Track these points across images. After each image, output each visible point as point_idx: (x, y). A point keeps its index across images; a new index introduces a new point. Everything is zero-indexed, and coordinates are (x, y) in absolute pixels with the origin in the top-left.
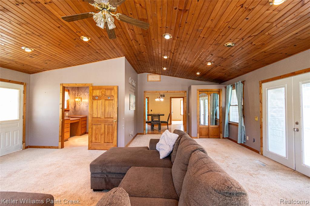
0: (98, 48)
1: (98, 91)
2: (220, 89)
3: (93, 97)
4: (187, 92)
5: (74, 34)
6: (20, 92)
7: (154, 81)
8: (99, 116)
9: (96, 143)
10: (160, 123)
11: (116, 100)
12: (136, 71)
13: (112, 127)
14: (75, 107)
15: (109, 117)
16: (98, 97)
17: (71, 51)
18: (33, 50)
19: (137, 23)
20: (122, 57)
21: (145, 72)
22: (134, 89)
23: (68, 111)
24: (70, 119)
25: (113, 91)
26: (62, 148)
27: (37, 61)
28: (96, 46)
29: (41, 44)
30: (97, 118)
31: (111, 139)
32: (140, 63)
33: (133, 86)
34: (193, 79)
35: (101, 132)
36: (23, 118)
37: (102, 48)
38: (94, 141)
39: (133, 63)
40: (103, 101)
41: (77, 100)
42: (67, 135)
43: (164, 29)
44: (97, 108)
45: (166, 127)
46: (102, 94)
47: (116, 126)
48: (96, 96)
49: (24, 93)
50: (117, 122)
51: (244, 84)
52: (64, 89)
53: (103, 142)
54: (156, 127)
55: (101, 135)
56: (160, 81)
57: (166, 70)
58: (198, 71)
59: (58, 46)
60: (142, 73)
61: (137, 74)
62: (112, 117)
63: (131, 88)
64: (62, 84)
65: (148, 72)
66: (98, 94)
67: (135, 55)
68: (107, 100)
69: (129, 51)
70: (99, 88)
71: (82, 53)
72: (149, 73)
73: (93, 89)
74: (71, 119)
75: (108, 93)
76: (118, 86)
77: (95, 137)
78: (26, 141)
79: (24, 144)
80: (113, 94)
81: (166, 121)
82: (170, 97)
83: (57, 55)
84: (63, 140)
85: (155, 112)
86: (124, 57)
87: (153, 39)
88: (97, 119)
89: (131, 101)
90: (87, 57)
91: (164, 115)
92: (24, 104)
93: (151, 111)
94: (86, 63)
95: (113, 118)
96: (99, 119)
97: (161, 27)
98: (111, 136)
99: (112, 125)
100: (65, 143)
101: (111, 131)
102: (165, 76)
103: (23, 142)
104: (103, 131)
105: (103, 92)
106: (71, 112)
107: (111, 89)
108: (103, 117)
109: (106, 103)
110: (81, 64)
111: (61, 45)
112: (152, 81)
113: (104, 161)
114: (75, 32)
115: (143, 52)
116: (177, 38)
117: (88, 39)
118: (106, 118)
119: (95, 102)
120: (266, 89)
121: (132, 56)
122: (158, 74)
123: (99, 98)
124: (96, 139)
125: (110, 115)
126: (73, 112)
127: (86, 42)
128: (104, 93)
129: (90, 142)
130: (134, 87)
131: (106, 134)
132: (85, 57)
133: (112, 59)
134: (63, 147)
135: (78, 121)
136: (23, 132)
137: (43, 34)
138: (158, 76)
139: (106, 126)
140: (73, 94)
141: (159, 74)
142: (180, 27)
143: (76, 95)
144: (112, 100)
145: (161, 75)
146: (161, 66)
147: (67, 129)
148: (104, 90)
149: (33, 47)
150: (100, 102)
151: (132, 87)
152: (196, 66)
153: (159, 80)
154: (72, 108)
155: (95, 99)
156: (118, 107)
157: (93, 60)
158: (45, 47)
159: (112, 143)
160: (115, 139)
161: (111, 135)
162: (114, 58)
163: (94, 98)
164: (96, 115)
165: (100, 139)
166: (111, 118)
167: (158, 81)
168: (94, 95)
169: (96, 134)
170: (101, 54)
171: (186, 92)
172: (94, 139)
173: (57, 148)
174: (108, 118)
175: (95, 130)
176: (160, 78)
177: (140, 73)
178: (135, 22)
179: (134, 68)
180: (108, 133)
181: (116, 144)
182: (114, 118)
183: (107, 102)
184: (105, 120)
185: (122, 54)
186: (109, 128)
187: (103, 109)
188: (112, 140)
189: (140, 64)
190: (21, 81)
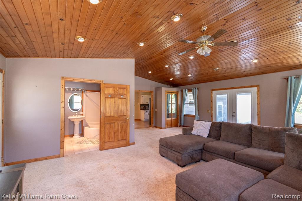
1: (111, 89)
2: (178, 92)
3: (105, 95)
4: (154, 92)
8: (112, 115)
9: (109, 142)
13: (126, 125)
15: (122, 115)
16: (111, 95)
25: (125, 90)
26: (64, 156)
35: (115, 130)
38: (107, 141)
40: (116, 99)
44: (110, 107)
47: (129, 123)
50: (129, 120)
51: (198, 90)
53: (116, 140)
55: (114, 133)
58: (172, 77)
62: (125, 114)
64: (63, 78)
66: (111, 92)
68: (120, 98)
70: (112, 86)
73: (105, 87)
75: (121, 91)
77: (108, 136)
80: (125, 93)
86: (134, 59)
88: (110, 117)
96: (113, 118)
98: (124, 133)
99: (125, 122)
101: (124, 128)
105: (116, 91)
107: (124, 88)
108: (116, 116)
109: (119, 101)
118: (119, 116)
119: (108, 100)
120: (216, 94)
123: (113, 96)
124: (109, 138)
125: (123, 114)
129: (103, 142)
139: (120, 124)
144: (125, 98)
148: (117, 88)
150: (112, 100)
155: (108, 97)
159: (125, 139)
160: (128, 135)
164: (109, 113)
165: (113, 138)
166: (124, 116)
168: (106, 92)
169: (109, 133)
172: (106, 139)
173: (58, 157)
175: (109, 129)
180: (121, 131)
181: (129, 140)
182: (127, 115)
184: (119, 118)
186: (122, 126)
187: (116, 107)
188: (125, 137)
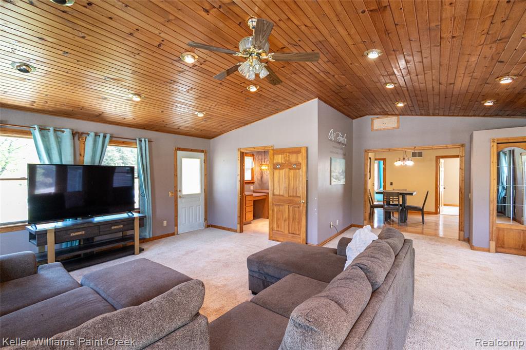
0: (274, 95)
1: (280, 156)
3: (274, 164)
4: (467, 145)
5: (238, 86)
6: (201, 161)
7: (384, 129)
8: (281, 194)
9: (277, 232)
10: (405, 210)
11: (304, 168)
12: (348, 116)
13: (299, 212)
14: (262, 177)
16: (280, 165)
17: (243, 107)
18: (204, 113)
19: (300, 57)
20: (313, 100)
21: (367, 115)
22: (342, 149)
23: (253, 183)
24: (252, 195)
25: (300, 156)
26: (240, 232)
27: (212, 124)
28: (270, 93)
29: (210, 106)
30: (279, 195)
31: (297, 228)
32: (350, 101)
33: (339, 143)
34: (484, 116)
36: (205, 192)
37: (279, 94)
38: (276, 229)
39: (335, 104)
40: (287, 170)
41: (263, 168)
42: (250, 216)
43: (362, 46)
44: (279, 182)
45: (419, 217)
46: (285, 160)
47: (305, 209)
48: (278, 164)
49: (205, 163)
50: (305, 204)
52: (243, 155)
53: (286, 232)
54: (396, 217)
55: (285, 221)
56: (398, 127)
57: (405, 106)
58: (485, 98)
59: (226, 104)
60: (361, 116)
61: (349, 120)
62: (298, 195)
63: (336, 148)
64: (239, 149)
65: (371, 115)
66: (280, 161)
67: (334, 92)
68: (292, 169)
69: (321, 89)
70: (282, 151)
71: (256, 106)
72: (374, 115)
73: (274, 154)
74: (255, 194)
75: (293, 158)
76: (307, 148)
77: (277, 223)
78: (208, 219)
79: (206, 221)
80: (300, 160)
81: (421, 206)
82: (436, 157)
83: (229, 114)
84: (243, 223)
85: (398, 187)
86: (317, 99)
87: (351, 64)
88: (278, 197)
89: (333, 169)
90: (263, 109)
91: (411, 194)
92: (205, 175)
93: (391, 184)
94: (265, 117)
95: (300, 197)
96: (281, 197)
97: (354, 45)
98: (297, 224)
99: (298, 207)
100: (244, 226)
101: (297, 216)
102: (408, 116)
103: (206, 219)
104: (286, 215)
105: (286, 158)
106: (257, 184)
107: (297, 151)
108: (286, 195)
109: (290, 174)
110: (260, 119)
111: (229, 102)
112: (381, 130)
113: (262, 257)
114: (239, 84)
115: (346, 86)
116: (393, 52)
117: (257, 87)
118: (290, 196)
119: (276, 172)
121: (329, 94)
122: (392, 115)
123: (282, 166)
124: (278, 226)
125: (296, 194)
126: (260, 185)
127: (256, 92)
128: (288, 159)
129: (271, 229)
130: (343, 144)
131: (291, 220)
132: (260, 110)
133: (299, 105)
134: (242, 232)
135: (263, 197)
136: (205, 208)
137: (208, 95)
138: (394, 118)
139: (291, 208)
140: (259, 159)
141: (396, 115)
142: (388, 34)
143: (263, 161)
144: (299, 169)
145: (400, 117)
146: (391, 101)
147: (250, 209)
148: (288, 154)
149: (204, 111)
150: (283, 172)
151: (337, 145)
152: (472, 89)
153: (395, 125)
154: (258, 179)
155: (277, 168)
156: (307, 181)
157: (272, 112)
158: (214, 107)
159: (298, 235)
160: (303, 229)
161: (298, 222)
162: (301, 103)
163: (275, 167)
164: (278, 191)
165: (283, 227)
166: (298, 197)
167: (393, 128)
168: (275, 162)
169: (278, 219)
170: (280, 102)
171: (463, 146)
172: (275, 226)
173: (236, 231)
174: (293, 196)
175: (277, 213)
176: (398, 121)
177: (357, 117)
178: (295, 57)
179: (343, 113)
180: (293, 220)
181: (305, 237)
182: (302, 197)
183: (292, 172)
184: (290, 200)
185: (312, 96)
186: (294, 211)
187: (287, 183)
188: (299, 230)
189: (350, 104)
190: (201, 149)
